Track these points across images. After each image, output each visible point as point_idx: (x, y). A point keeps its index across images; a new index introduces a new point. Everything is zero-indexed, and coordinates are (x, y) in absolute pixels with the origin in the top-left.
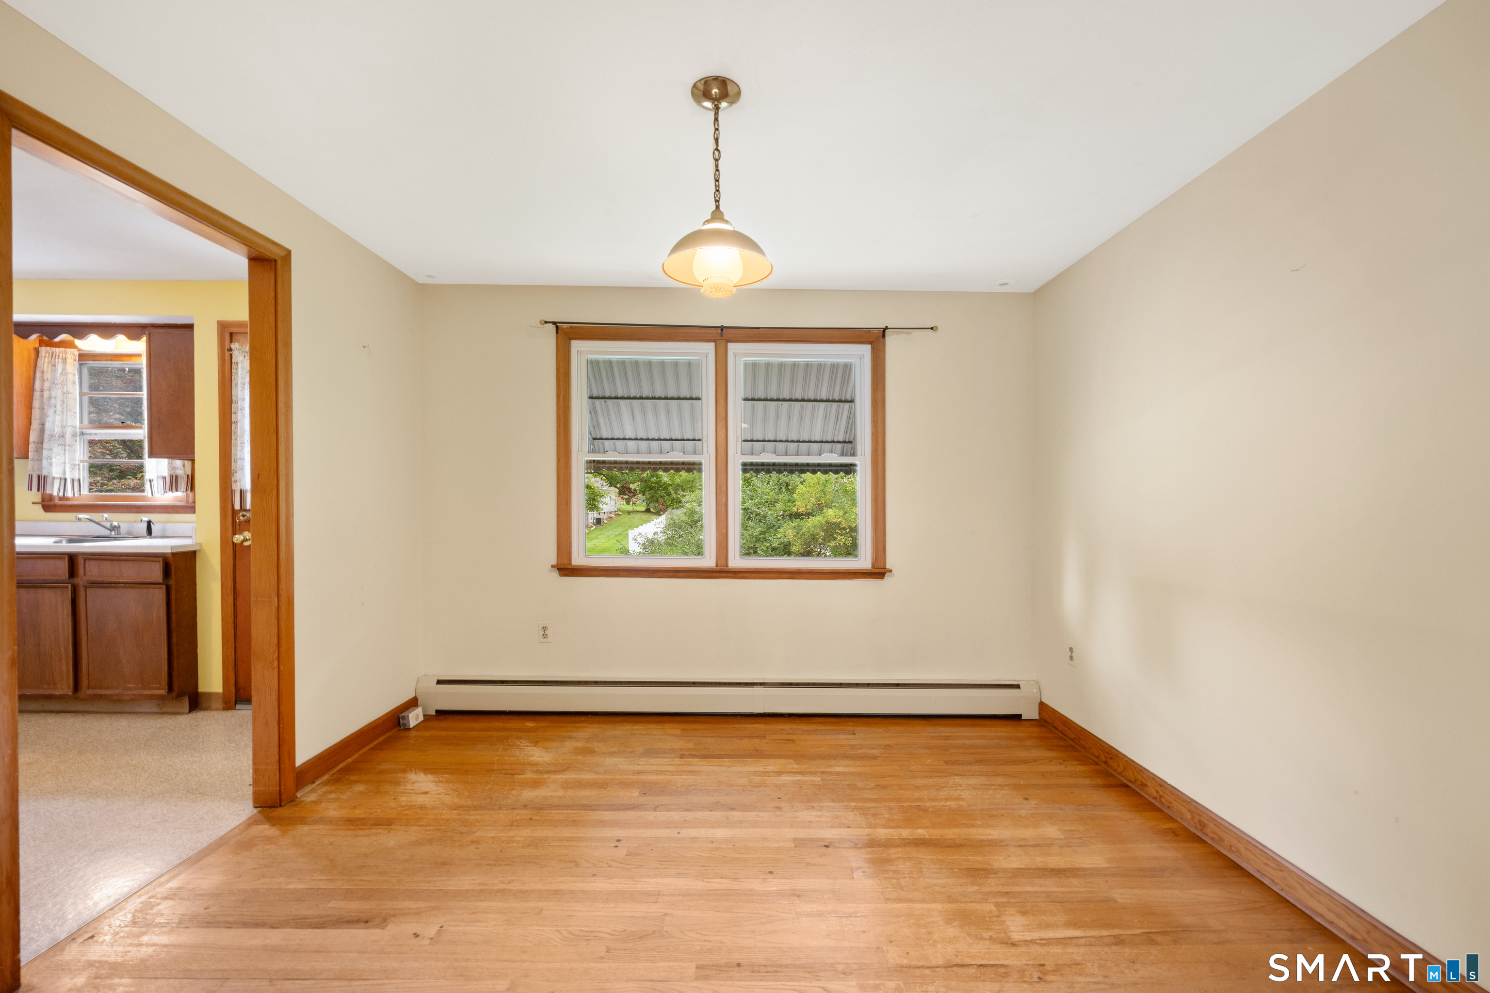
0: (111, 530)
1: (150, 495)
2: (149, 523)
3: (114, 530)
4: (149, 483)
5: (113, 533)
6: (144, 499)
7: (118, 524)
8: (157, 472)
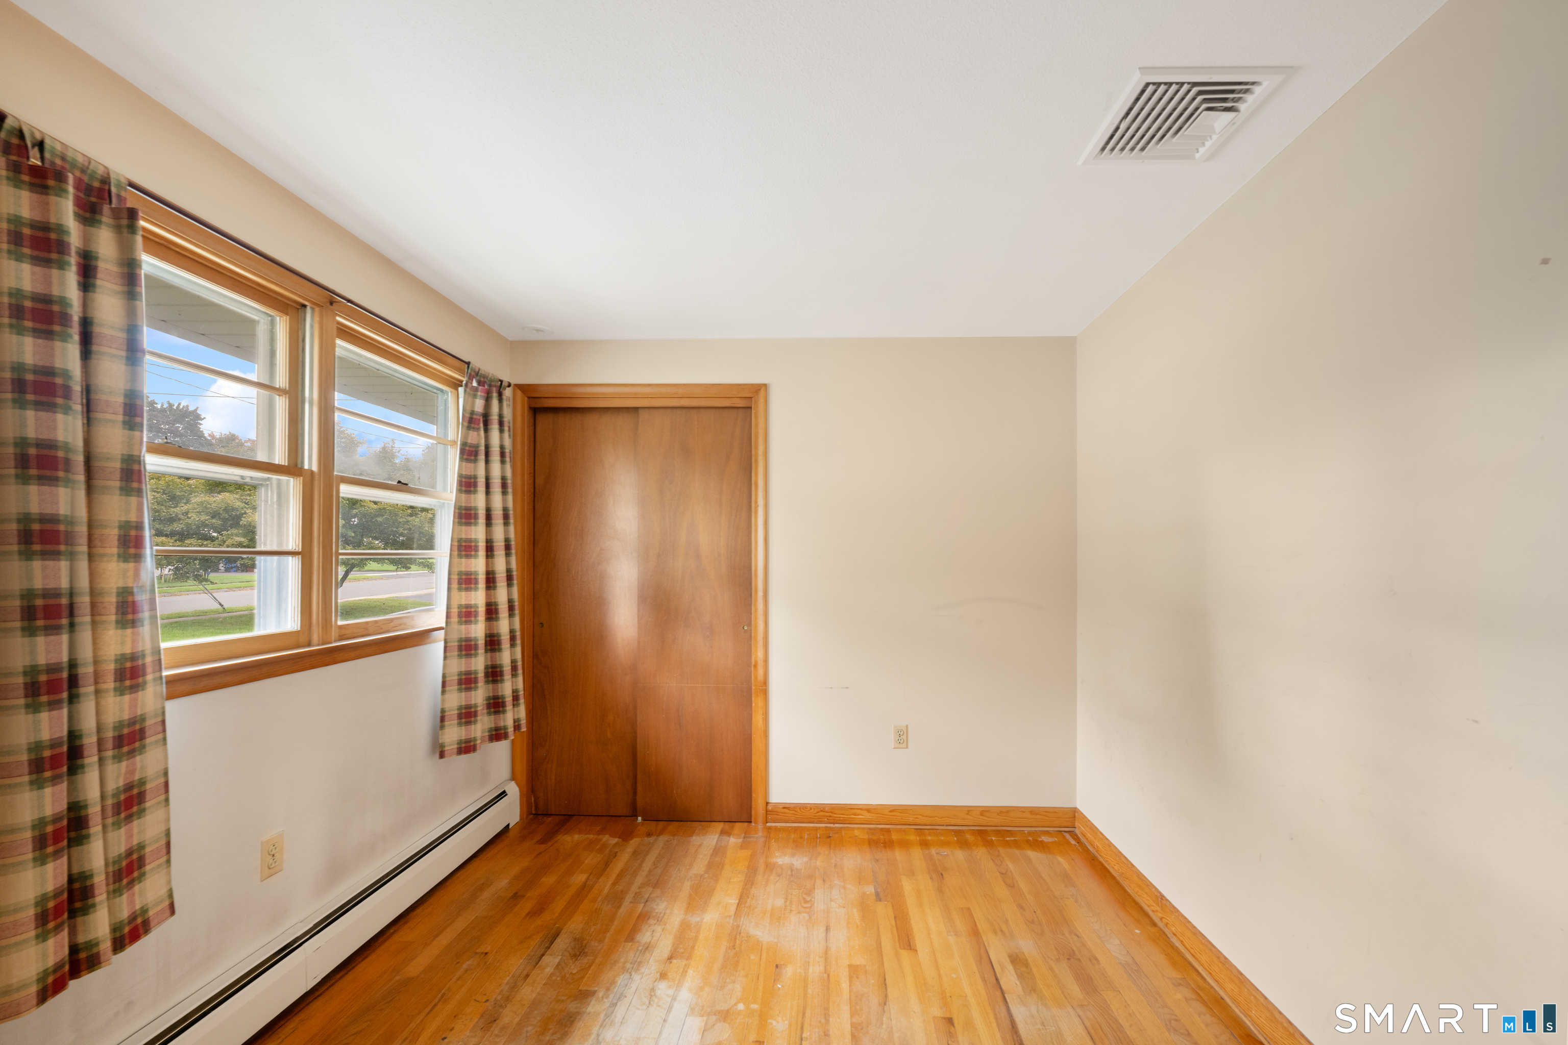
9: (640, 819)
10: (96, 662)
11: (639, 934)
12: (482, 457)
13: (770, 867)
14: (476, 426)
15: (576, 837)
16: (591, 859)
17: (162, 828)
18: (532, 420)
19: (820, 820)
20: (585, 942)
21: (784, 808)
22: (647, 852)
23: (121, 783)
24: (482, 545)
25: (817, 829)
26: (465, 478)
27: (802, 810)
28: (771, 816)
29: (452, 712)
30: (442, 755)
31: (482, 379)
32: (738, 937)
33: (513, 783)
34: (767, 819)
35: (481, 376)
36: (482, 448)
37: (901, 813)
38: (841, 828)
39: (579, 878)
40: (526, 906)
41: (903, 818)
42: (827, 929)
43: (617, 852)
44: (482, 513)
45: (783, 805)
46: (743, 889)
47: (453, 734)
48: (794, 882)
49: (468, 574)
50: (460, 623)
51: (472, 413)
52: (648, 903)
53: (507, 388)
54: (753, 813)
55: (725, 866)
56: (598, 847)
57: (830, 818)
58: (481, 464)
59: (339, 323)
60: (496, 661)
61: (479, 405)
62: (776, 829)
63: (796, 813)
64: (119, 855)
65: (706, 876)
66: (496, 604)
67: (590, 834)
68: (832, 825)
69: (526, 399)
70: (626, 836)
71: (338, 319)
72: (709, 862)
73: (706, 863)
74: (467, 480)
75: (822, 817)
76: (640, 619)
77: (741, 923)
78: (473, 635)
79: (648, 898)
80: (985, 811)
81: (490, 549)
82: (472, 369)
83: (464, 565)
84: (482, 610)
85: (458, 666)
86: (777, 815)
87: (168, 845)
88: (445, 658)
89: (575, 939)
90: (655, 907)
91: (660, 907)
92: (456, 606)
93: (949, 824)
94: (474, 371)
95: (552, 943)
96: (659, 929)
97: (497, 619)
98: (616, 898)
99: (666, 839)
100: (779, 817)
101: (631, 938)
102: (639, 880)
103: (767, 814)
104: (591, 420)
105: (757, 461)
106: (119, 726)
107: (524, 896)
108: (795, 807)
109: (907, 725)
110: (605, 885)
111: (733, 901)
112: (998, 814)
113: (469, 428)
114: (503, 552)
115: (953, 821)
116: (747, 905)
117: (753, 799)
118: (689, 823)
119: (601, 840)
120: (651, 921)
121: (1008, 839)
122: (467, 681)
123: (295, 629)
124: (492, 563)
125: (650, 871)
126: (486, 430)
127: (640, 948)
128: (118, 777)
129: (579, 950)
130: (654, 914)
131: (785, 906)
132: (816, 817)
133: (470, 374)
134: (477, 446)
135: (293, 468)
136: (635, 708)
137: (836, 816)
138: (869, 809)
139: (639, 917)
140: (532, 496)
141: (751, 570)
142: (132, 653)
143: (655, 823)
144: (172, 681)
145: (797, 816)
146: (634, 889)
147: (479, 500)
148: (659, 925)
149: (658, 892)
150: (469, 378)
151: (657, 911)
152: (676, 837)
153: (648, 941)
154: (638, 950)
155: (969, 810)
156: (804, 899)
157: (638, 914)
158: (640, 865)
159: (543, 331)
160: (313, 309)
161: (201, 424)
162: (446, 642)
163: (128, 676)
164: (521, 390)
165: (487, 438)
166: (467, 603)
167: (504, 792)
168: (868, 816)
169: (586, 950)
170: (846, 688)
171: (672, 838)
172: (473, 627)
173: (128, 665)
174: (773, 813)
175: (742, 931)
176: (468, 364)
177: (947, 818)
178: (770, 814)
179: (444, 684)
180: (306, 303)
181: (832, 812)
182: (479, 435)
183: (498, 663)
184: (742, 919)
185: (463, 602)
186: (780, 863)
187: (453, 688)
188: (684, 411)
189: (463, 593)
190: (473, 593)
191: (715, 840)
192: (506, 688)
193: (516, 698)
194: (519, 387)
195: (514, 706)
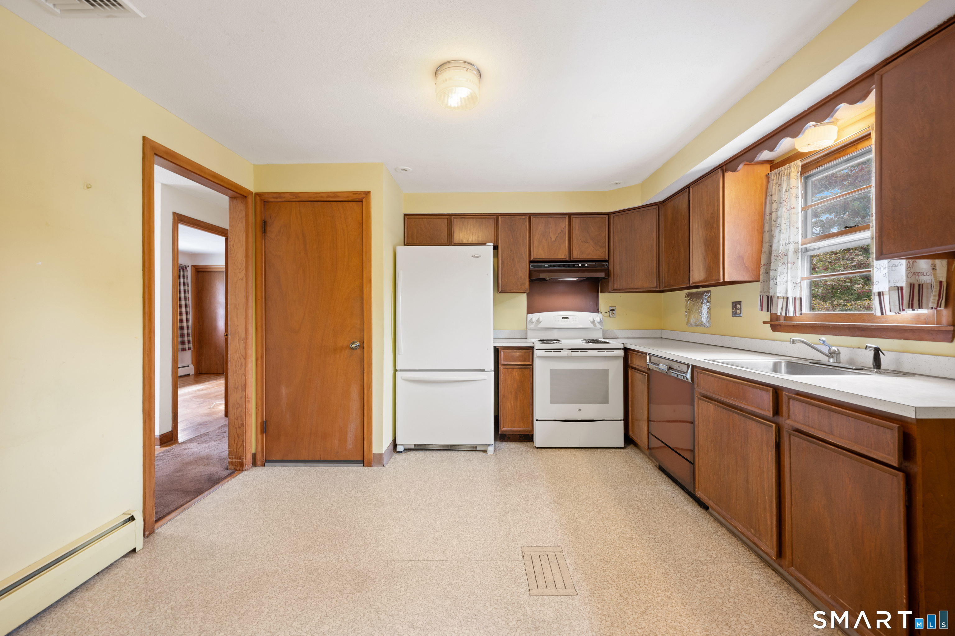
0: (829, 357)
1: (879, 314)
2: (877, 351)
3: (833, 357)
4: (877, 298)
5: (832, 360)
6: (872, 317)
7: (838, 350)
8: (889, 281)
18: (197, 275)
53: (188, 268)
61: (177, 273)
66: (182, 319)
69: (195, 269)
183: (183, 333)
192: (186, 339)
193: (189, 342)
194: (193, 266)
195: (188, 344)
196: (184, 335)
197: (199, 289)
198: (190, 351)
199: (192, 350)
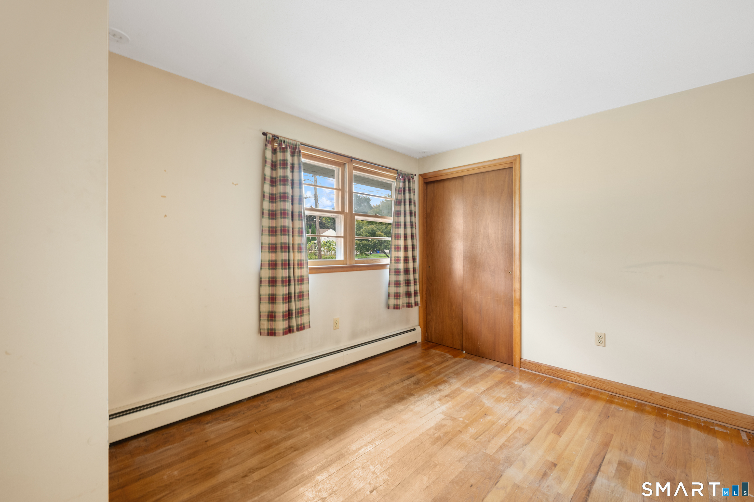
9: (464, 352)
10: (294, 260)
11: (440, 386)
12: (403, 203)
13: (509, 383)
14: (400, 193)
15: (437, 351)
16: (438, 359)
17: (308, 305)
18: (426, 187)
19: (549, 374)
20: (420, 381)
21: (529, 363)
22: (460, 363)
23: (299, 291)
24: (402, 235)
25: (546, 377)
26: (397, 211)
27: (539, 366)
28: (523, 365)
29: (392, 294)
30: (388, 308)
31: (403, 175)
32: (476, 400)
33: (419, 326)
34: (520, 366)
35: (403, 174)
36: (403, 200)
37: (601, 383)
38: (561, 381)
39: (430, 364)
40: (409, 366)
41: (602, 386)
42: (519, 412)
43: (448, 360)
44: (402, 224)
45: (529, 361)
46: (491, 386)
47: (392, 302)
48: (517, 392)
49: (398, 246)
50: (395, 263)
51: (399, 188)
52: (449, 378)
53: (415, 177)
54: (514, 361)
55: (489, 377)
56: (443, 356)
57: (555, 374)
58: (403, 206)
59: (354, 166)
60: (408, 278)
61: (401, 185)
62: (525, 372)
63: (536, 367)
64: (298, 308)
65: (478, 377)
66: (408, 257)
67: (442, 351)
68: (556, 378)
69: (423, 179)
70: (455, 356)
71: (354, 165)
72: (483, 374)
73: (482, 373)
74: (398, 212)
75: (550, 372)
76: (464, 266)
77: (481, 396)
78: (399, 268)
79: (450, 377)
80: (664, 397)
81: (405, 237)
82: (399, 173)
83: (396, 242)
84: (402, 259)
85: (394, 278)
86: (526, 365)
87: (309, 309)
88: (390, 275)
89: (418, 380)
90: (451, 380)
91: (453, 381)
92: (394, 257)
93: (635, 398)
94: (400, 173)
95: (410, 378)
96: (448, 387)
97: (408, 263)
98: (439, 373)
99: (470, 361)
100: (526, 366)
101: (436, 386)
102: (451, 370)
103: (520, 364)
104: (447, 184)
105: (515, 192)
106: (298, 277)
107: (410, 363)
108: (535, 364)
109: (605, 333)
110: (438, 368)
111: (484, 389)
112: (677, 402)
113: (398, 193)
114: (411, 238)
115: (639, 397)
116: (488, 392)
117: (514, 355)
118: (484, 358)
119: (445, 355)
120: (447, 384)
121: (681, 418)
122: (397, 284)
123: (343, 260)
124: (407, 242)
125: (457, 369)
126: (404, 194)
127: (437, 390)
128: (298, 289)
129: (418, 382)
130: (449, 382)
131: (506, 398)
132: (547, 372)
133: (398, 174)
134: (401, 200)
135: (343, 212)
136: (463, 304)
137: (558, 374)
138: (579, 376)
139: (443, 381)
140: (426, 217)
141: (513, 245)
142: (301, 260)
143: (470, 355)
144: (310, 269)
145: (536, 369)
146: (447, 372)
147: (402, 219)
148: (449, 386)
149: (455, 376)
150: (398, 176)
151: (451, 382)
152: (475, 362)
153: (441, 389)
154: (436, 390)
155: (652, 394)
156: (517, 399)
157: (443, 380)
158: (455, 366)
159: (426, 152)
160: (347, 164)
161: (370, 202)
162: (390, 269)
163: (300, 265)
164: (421, 176)
165: (405, 197)
166: (397, 256)
167: (415, 329)
168: (578, 379)
169: (419, 384)
170: (565, 307)
171: (473, 361)
172: (399, 264)
173: (300, 262)
174: (522, 363)
175: (480, 399)
176: (398, 170)
177: (634, 394)
178: (522, 364)
179: (389, 284)
180: (345, 162)
181: (556, 371)
182: (402, 196)
183: (409, 279)
184: (483, 395)
185: (396, 256)
186: (516, 384)
187: (392, 285)
188: (482, 174)
189: (396, 253)
190: (399, 252)
191: (492, 367)
192: (412, 289)
193: (416, 293)
194: (421, 175)
195: (415, 296)
196: (410, 283)
197: (429, 211)
198: (417, 308)
199: (420, 305)
